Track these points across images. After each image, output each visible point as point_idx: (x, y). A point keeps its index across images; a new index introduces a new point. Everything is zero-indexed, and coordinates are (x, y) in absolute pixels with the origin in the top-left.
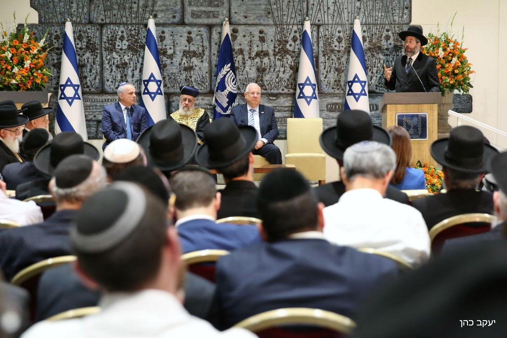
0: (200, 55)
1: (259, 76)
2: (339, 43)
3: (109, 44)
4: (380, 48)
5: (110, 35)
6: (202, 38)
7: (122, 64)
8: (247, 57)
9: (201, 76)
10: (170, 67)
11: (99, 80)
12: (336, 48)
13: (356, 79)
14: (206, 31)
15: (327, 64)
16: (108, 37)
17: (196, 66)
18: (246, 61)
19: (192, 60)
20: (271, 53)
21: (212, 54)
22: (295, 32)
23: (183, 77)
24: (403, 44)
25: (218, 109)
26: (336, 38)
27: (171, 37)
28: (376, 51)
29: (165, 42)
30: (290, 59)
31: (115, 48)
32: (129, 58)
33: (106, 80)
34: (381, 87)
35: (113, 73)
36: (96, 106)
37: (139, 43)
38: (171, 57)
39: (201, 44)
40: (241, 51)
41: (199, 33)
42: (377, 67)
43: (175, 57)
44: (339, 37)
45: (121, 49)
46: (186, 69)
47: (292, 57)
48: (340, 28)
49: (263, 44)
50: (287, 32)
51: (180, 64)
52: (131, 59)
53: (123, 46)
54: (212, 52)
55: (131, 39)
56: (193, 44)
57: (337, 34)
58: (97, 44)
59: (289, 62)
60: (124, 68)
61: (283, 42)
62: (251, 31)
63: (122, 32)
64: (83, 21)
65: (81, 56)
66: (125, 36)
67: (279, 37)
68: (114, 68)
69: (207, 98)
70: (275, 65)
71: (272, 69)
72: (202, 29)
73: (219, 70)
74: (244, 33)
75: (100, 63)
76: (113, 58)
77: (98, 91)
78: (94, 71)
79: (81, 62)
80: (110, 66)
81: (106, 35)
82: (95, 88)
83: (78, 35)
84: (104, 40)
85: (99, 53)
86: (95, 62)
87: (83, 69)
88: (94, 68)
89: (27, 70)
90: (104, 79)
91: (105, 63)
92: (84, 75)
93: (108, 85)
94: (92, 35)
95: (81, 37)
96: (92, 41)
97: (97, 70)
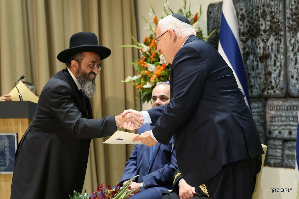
3: (293, 21)
11: (284, 77)
16: (291, 10)
33: (290, 77)
35: (298, 65)
36: (282, 116)
58: (281, 23)
65: (265, 43)
75: (284, 50)
76: (297, 42)
77: (282, 94)
78: (278, 64)
79: (266, 50)
80: (294, 55)
81: (290, 7)
82: (280, 89)
83: (262, 11)
84: (288, 15)
85: (282, 35)
86: (279, 49)
87: (267, 61)
88: (279, 59)
89: (164, 67)
90: (288, 75)
91: (289, 50)
92: (268, 71)
93: (293, 84)
94: (276, 9)
95: (265, 14)
96: (276, 17)
97: (281, 62)
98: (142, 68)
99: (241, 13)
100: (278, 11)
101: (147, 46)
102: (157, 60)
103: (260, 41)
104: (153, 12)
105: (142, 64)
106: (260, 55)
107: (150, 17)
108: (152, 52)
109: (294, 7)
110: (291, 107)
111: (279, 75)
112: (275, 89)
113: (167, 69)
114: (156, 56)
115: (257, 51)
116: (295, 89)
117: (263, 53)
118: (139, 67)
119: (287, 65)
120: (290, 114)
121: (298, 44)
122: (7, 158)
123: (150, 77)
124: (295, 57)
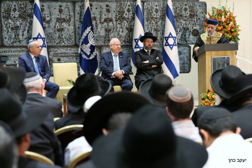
0: (68, 21)
1: (107, 34)
2: (156, 13)
4: (181, 16)
5: (6, 8)
6: (69, 10)
7: (15, 27)
8: (98, 22)
9: (69, 35)
10: (48, 29)
12: (155, 16)
13: (170, 36)
14: (72, 5)
15: (149, 26)
17: (65, 28)
18: (98, 25)
19: (62, 24)
20: (114, 19)
21: (76, 20)
22: (129, 6)
23: (57, 35)
24: (195, 13)
25: (84, 56)
26: (154, 10)
27: (48, 9)
28: (179, 18)
29: (44, 12)
30: (126, 23)
31: (10, 17)
32: (20, 23)
34: (183, 40)
35: (9, 33)
37: (26, 13)
38: (48, 22)
39: (68, 14)
40: (95, 18)
41: (67, 6)
42: (180, 28)
43: (52, 22)
44: (156, 9)
45: (14, 17)
46: (59, 30)
47: (127, 22)
48: (156, 4)
49: (109, 13)
50: (124, 6)
51: (55, 27)
52: (21, 24)
53: (16, 15)
54: (76, 19)
55: (21, 11)
56: (63, 14)
57: (155, 7)
59: (126, 25)
60: (17, 30)
61: (121, 12)
62: (101, 5)
63: (15, 6)
66: (17, 8)
67: (119, 9)
68: (10, 30)
69: (73, 49)
70: (117, 27)
71: (115, 30)
72: (69, 4)
73: (83, 31)
74: (96, 7)
76: (9, 23)
80: (7, 29)
81: (3, 8)
84: (2, 11)
90: (3, 37)
91: (3, 26)
116: (7, 43)
119: (2, 33)
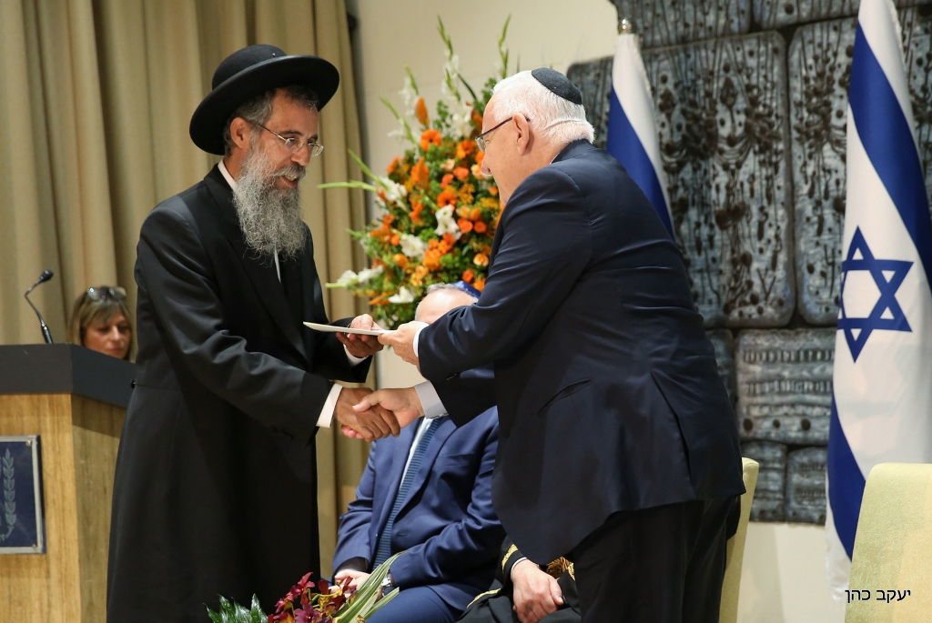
3: (810, 112)
11: (786, 268)
16: (806, 80)
31: (829, 126)
33: (805, 269)
35: (825, 236)
36: (781, 379)
58: (777, 117)
64: (735, 27)
65: (733, 173)
68: (828, 215)
75: (787, 195)
76: (824, 170)
77: (782, 316)
78: (770, 233)
79: (734, 195)
80: (815, 209)
81: (801, 73)
82: (775, 303)
83: (721, 84)
84: (797, 96)
85: (781, 152)
86: (772, 192)
87: (739, 225)
88: (771, 220)
89: (448, 243)
90: (799, 263)
91: (800, 192)
92: (742, 251)
93: (811, 289)
94: (761, 79)
95: (731, 91)
96: (763, 102)
97: (778, 228)
98: (386, 247)
99: (662, 88)
100: (769, 85)
101: (398, 185)
102: (428, 224)
103: (719, 168)
104: (414, 86)
105: (385, 234)
106: (717, 208)
107: (406, 103)
108: (413, 200)
109: (813, 73)
110: (806, 353)
111: (774, 265)
112: (761, 304)
113: (456, 250)
114: (425, 212)
115: (710, 197)
116: (818, 303)
117: (728, 203)
118: (376, 244)
119: (797, 235)
120: (805, 373)
121: (825, 176)
122: (8, 510)
123: (409, 272)
124: (819, 212)
